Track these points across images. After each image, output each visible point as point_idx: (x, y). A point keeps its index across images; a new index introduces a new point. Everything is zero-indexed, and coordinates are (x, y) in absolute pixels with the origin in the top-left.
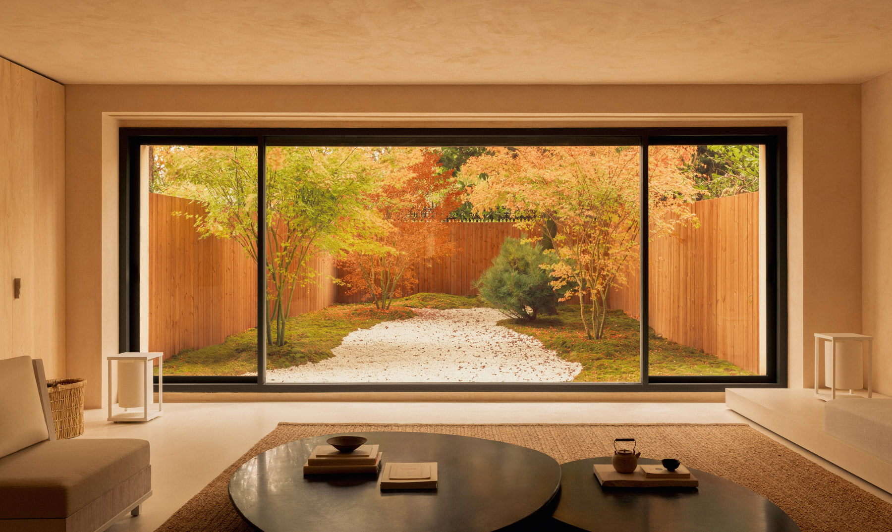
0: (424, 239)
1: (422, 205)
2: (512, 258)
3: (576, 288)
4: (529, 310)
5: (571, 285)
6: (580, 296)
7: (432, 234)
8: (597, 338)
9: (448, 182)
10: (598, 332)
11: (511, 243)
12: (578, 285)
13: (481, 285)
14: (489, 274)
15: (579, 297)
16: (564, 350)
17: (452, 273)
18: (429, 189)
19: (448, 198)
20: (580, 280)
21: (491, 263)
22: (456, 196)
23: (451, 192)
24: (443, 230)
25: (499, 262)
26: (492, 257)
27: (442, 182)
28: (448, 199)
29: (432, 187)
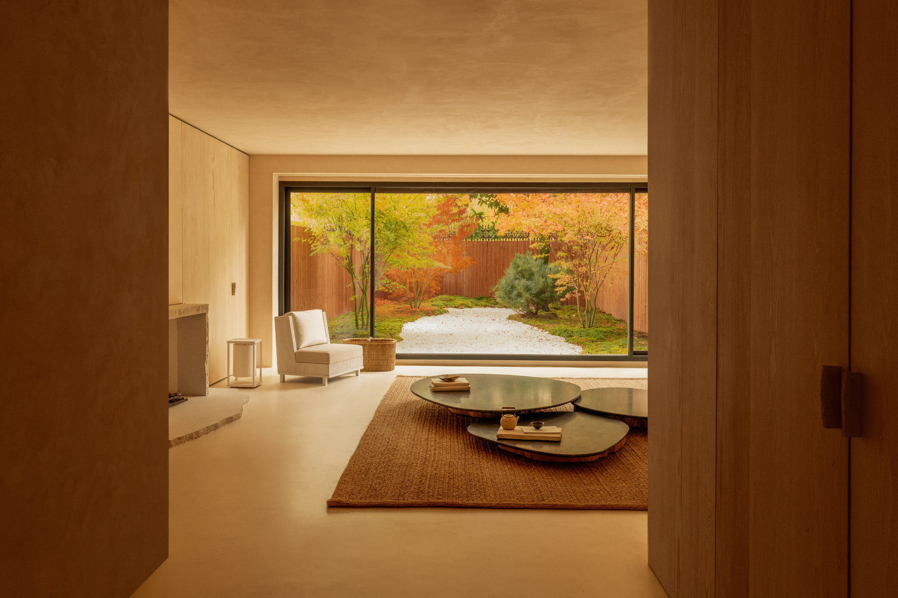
0: (444, 258)
1: (443, 234)
2: (520, 269)
3: (574, 291)
4: (533, 308)
5: (570, 289)
6: (577, 296)
7: (450, 255)
8: (589, 327)
9: (462, 218)
10: (590, 323)
11: (520, 258)
12: (575, 289)
13: (497, 290)
14: (503, 281)
15: (576, 298)
16: (569, 336)
17: (465, 281)
18: (448, 222)
19: (461, 229)
20: (576, 285)
21: (503, 273)
22: (467, 227)
23: (463, 225)
24: (458, 252)
25: (510, 272)
26: (504, 268)
27: (457, 217)
28: (461, 230)
29: (450, 221)
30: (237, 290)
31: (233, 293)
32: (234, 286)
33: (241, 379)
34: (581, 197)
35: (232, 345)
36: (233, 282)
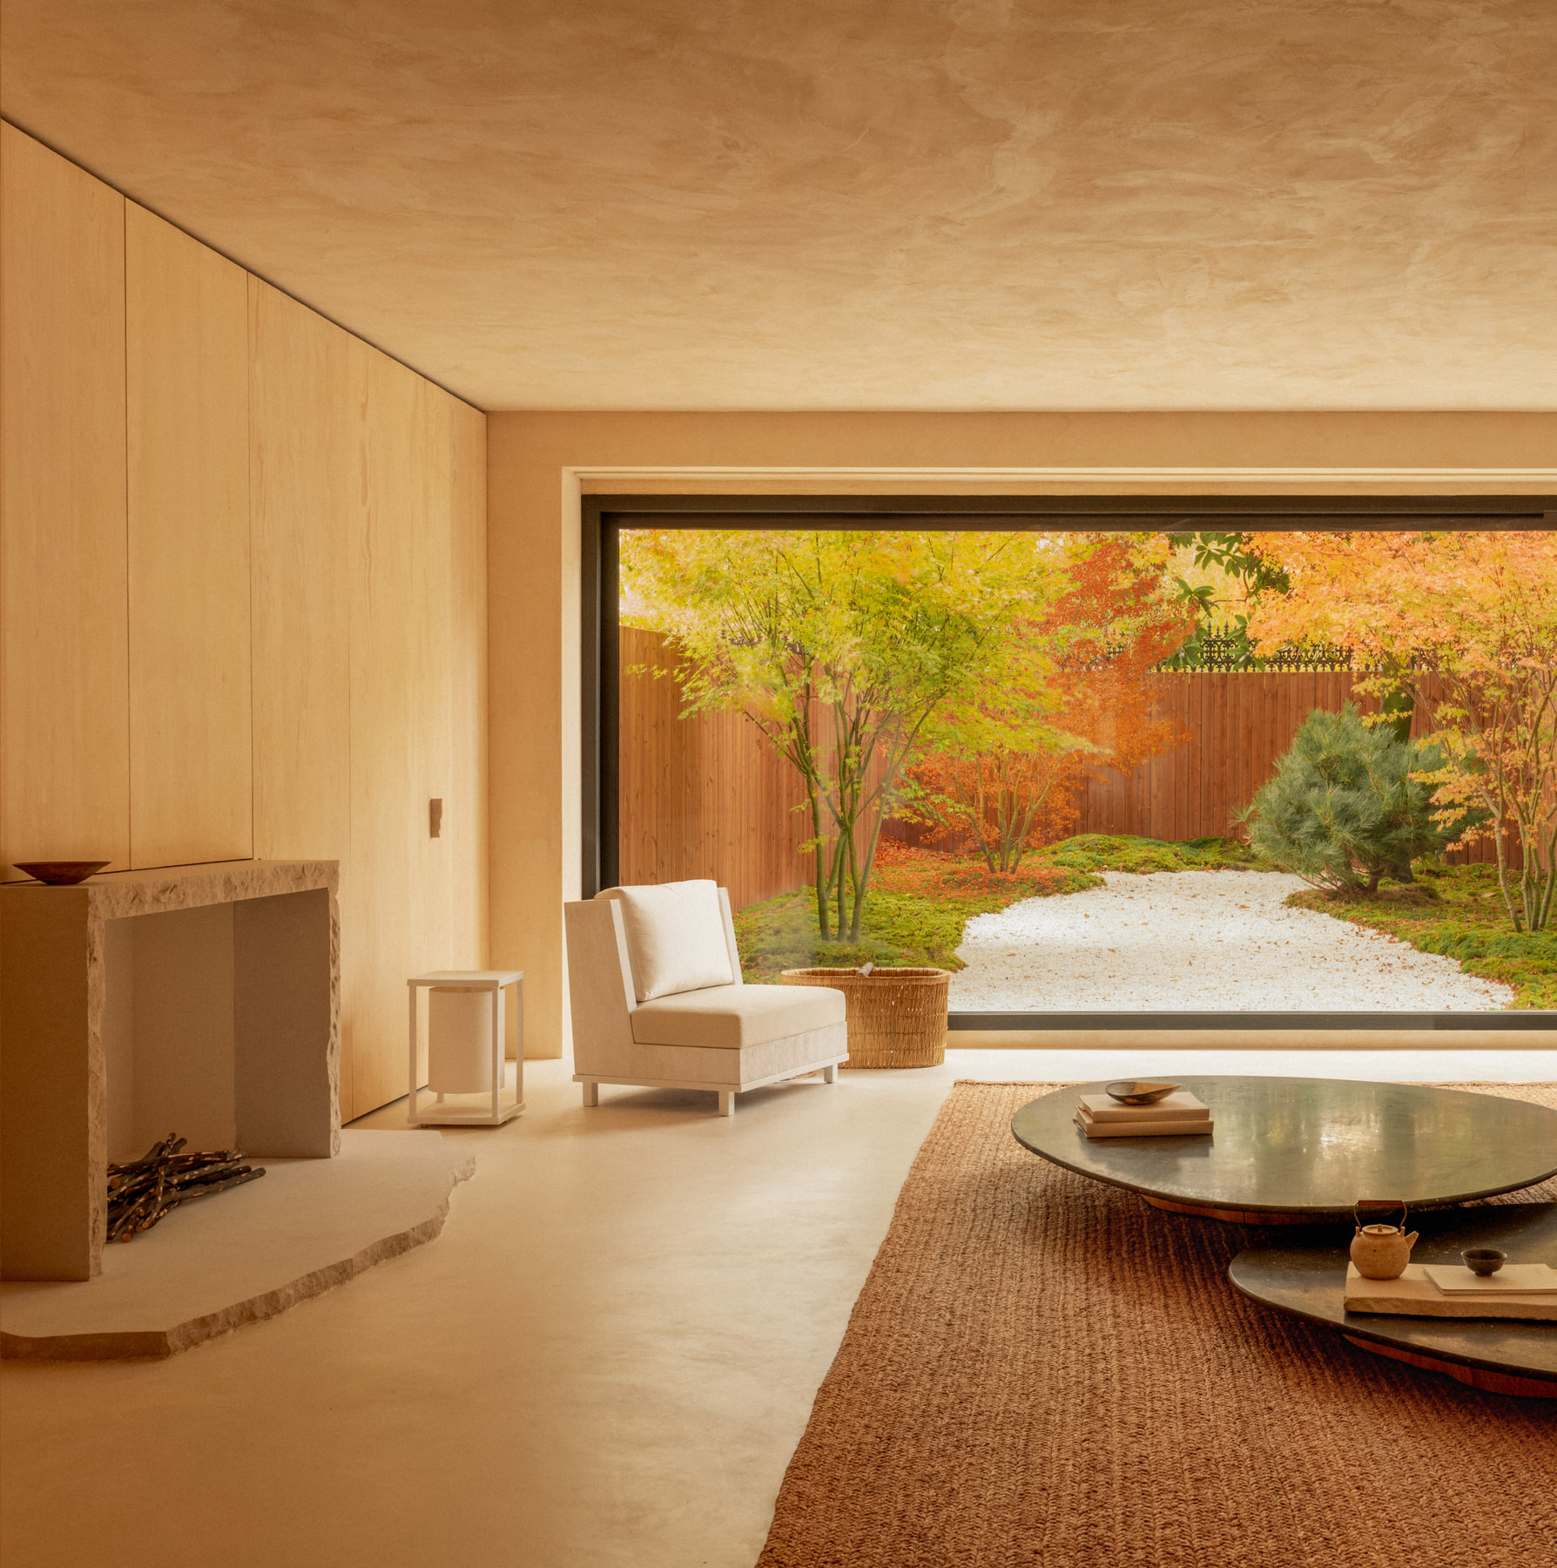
0: (1091, 725)
1: (1088, 652)
2: (1323, 756)
3: (1489, 822)
4: (1363, 873)
5: (1476, 817)
6: (1498, 838)
7: (1110, 713)
8: (1535, 928)
9: (1145, 604)
10: (1537, 915)
11: (1322, 722)
12: (1492, 815)
13: (1253, 817)
14: (1271, 793)
15: (1494, 840)
16: (1473, 957)
17: (1154, 790)
18: (1103, 617)
19: (1143, 637)
20: (1496, 804)
21: (1272, 767)
22: (1162, 632)
23: (1150, 625)
24: (1134, 705)
25: (1294, 764)
26: (1273, 754)
27: (1131, 603)
28: (1144, 639)
29: (1111, 613)
30: (446, 820)
31: (434, 829)
32: (435, 808)
33: (451, 1099)
34: (1509, 541)
35: (423, 993)
36: (435, 797)
